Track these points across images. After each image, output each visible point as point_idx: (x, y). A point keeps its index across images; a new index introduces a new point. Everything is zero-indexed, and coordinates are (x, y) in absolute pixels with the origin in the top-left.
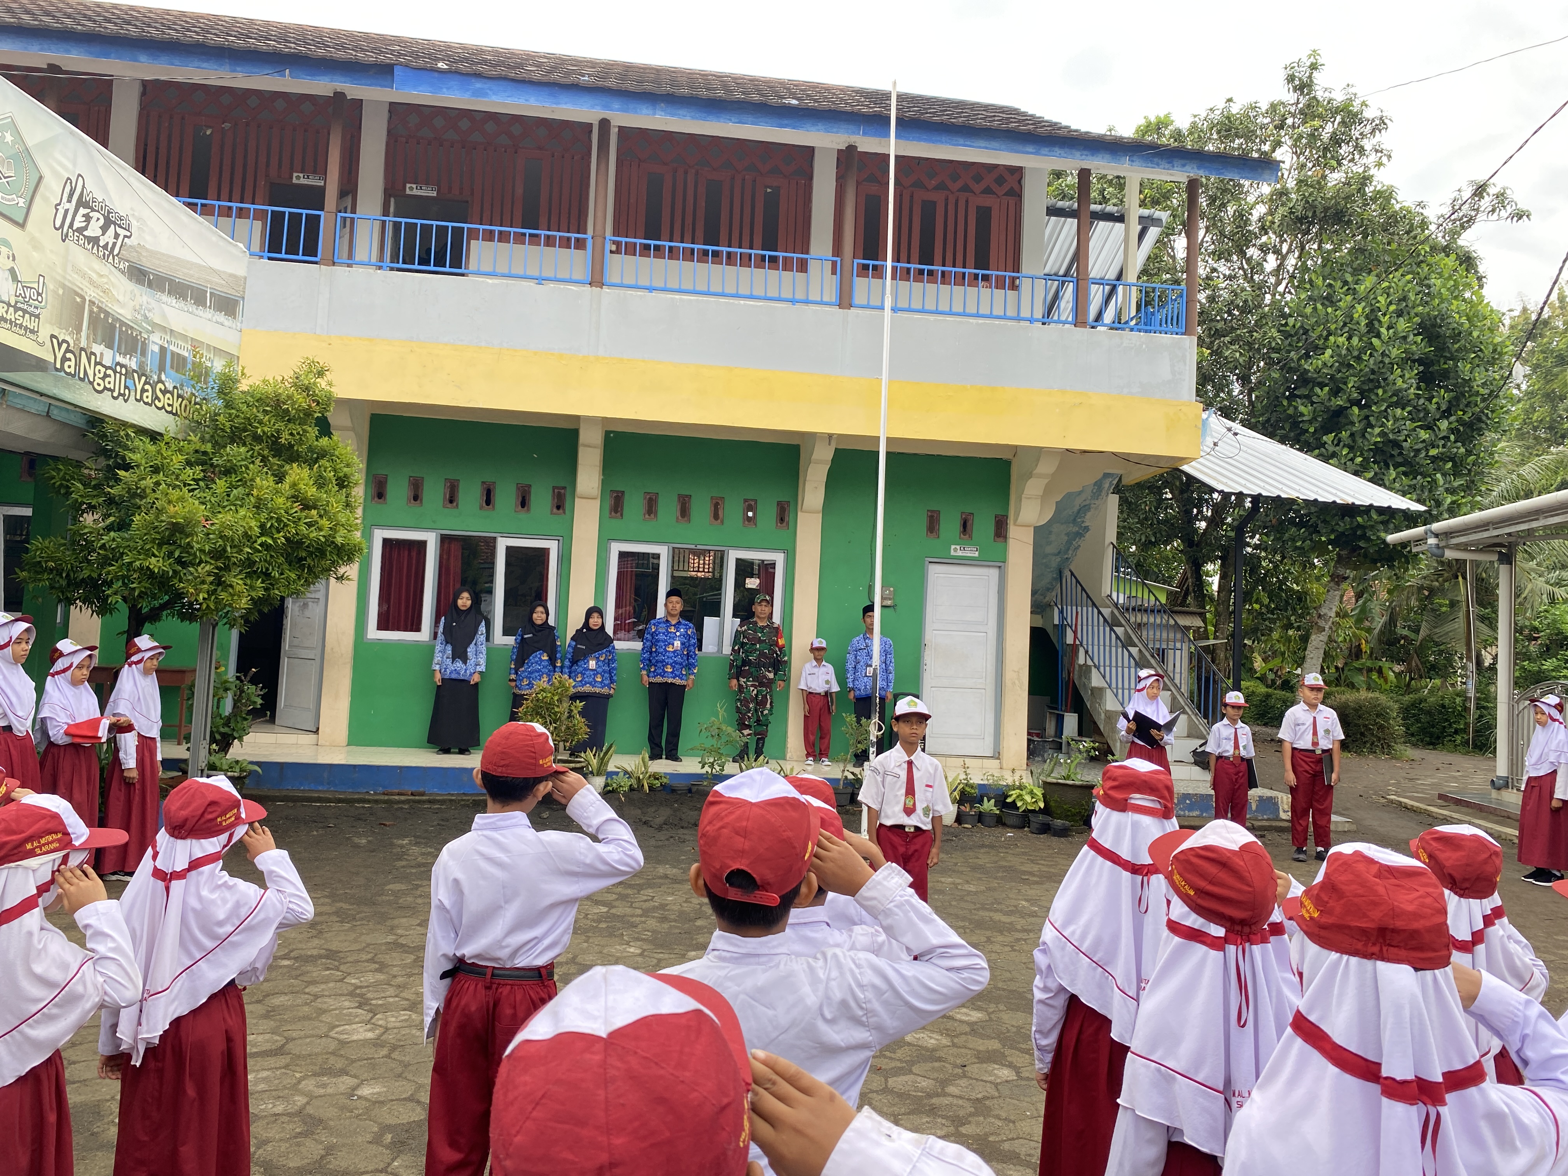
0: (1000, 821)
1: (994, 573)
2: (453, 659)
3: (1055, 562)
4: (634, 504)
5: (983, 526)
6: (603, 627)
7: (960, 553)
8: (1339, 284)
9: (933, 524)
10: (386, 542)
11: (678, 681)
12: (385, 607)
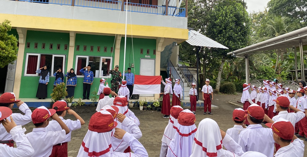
0: (151, 109)
1: (153, 61)
2: (42, 79)
3: (167, 58)
4: (82, 48)
5: (151, 52)
6: (74, 72)
7: (147, 57)
8: (221, 8)
9: (142, 52)
10: (29, 56)
11: (89, 83)
12: (29, 69)
